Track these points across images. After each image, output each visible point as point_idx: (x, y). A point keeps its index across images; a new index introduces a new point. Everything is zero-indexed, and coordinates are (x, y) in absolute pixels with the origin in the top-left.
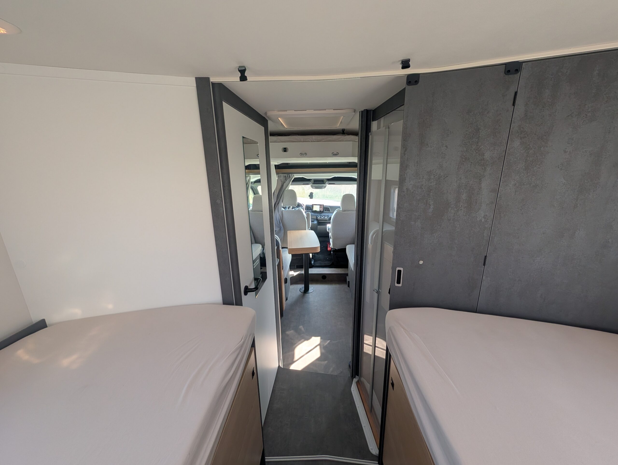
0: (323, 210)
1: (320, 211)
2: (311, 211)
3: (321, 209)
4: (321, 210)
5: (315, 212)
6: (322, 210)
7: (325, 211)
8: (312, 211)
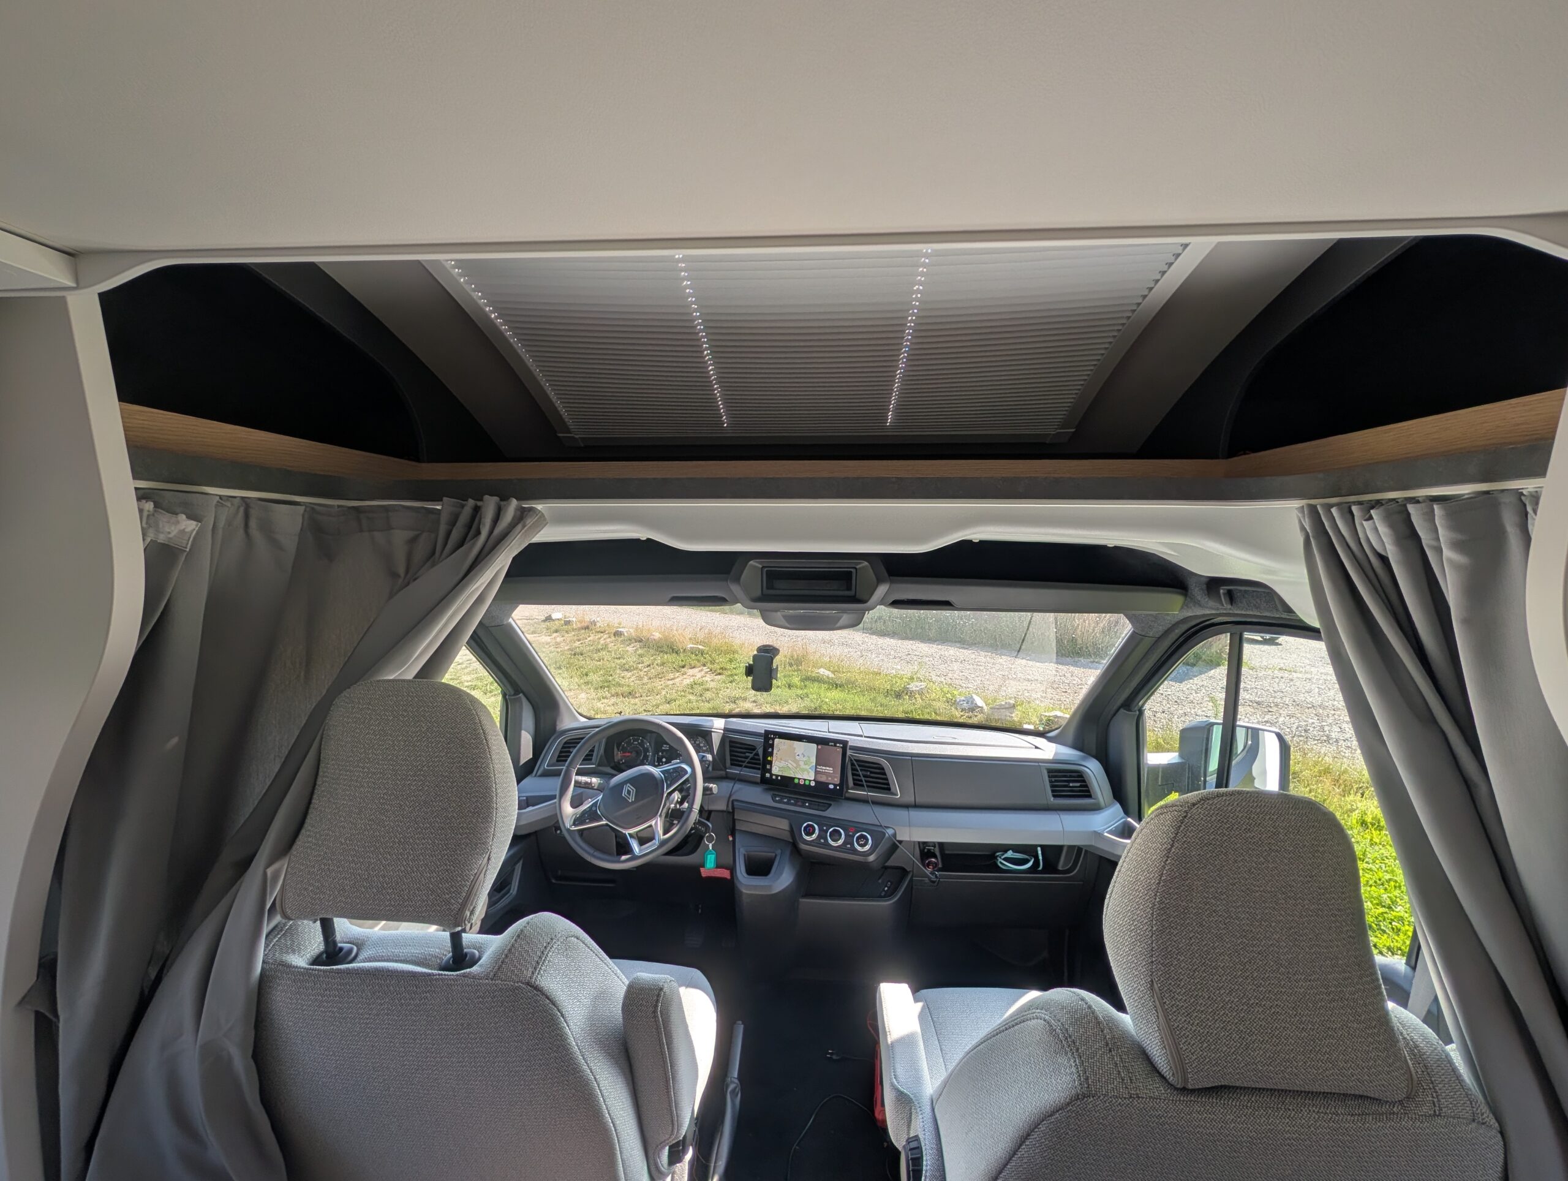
0: (837, 781)
1: (821, 786)
2: (756, 775)
3: (830, 770)
4: (823, 779)
5: (786, 785)
6: (831, 775)
7: (858, 784)
8: (763, 776)
